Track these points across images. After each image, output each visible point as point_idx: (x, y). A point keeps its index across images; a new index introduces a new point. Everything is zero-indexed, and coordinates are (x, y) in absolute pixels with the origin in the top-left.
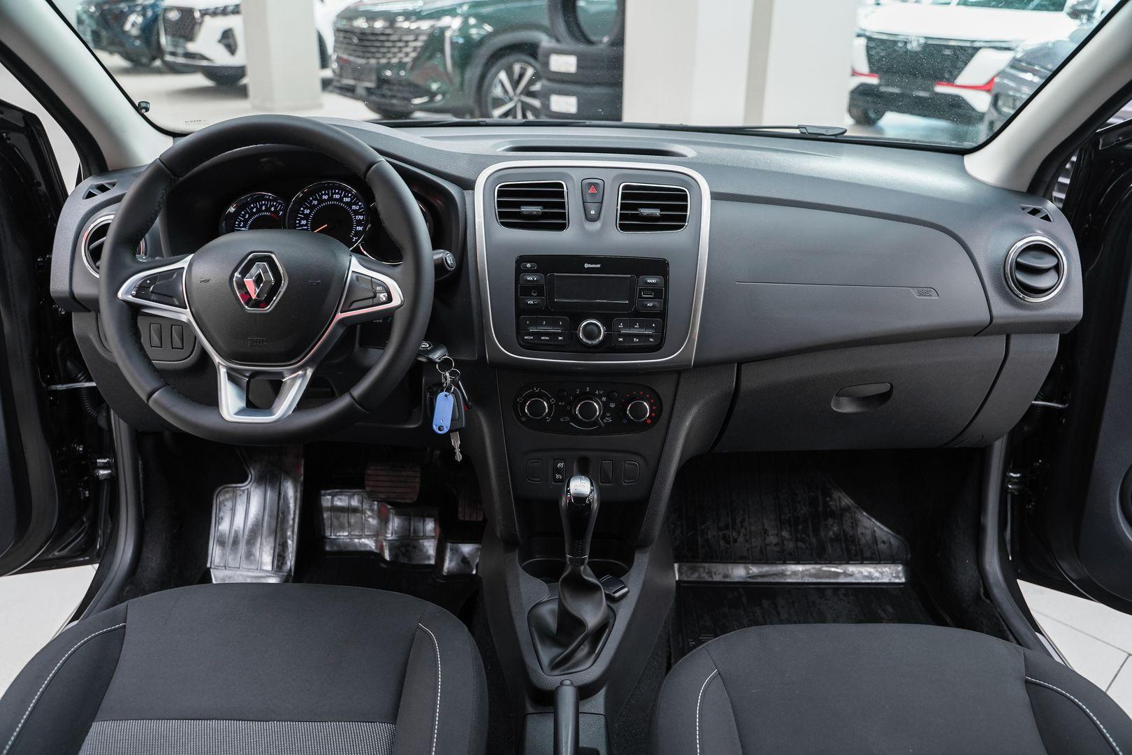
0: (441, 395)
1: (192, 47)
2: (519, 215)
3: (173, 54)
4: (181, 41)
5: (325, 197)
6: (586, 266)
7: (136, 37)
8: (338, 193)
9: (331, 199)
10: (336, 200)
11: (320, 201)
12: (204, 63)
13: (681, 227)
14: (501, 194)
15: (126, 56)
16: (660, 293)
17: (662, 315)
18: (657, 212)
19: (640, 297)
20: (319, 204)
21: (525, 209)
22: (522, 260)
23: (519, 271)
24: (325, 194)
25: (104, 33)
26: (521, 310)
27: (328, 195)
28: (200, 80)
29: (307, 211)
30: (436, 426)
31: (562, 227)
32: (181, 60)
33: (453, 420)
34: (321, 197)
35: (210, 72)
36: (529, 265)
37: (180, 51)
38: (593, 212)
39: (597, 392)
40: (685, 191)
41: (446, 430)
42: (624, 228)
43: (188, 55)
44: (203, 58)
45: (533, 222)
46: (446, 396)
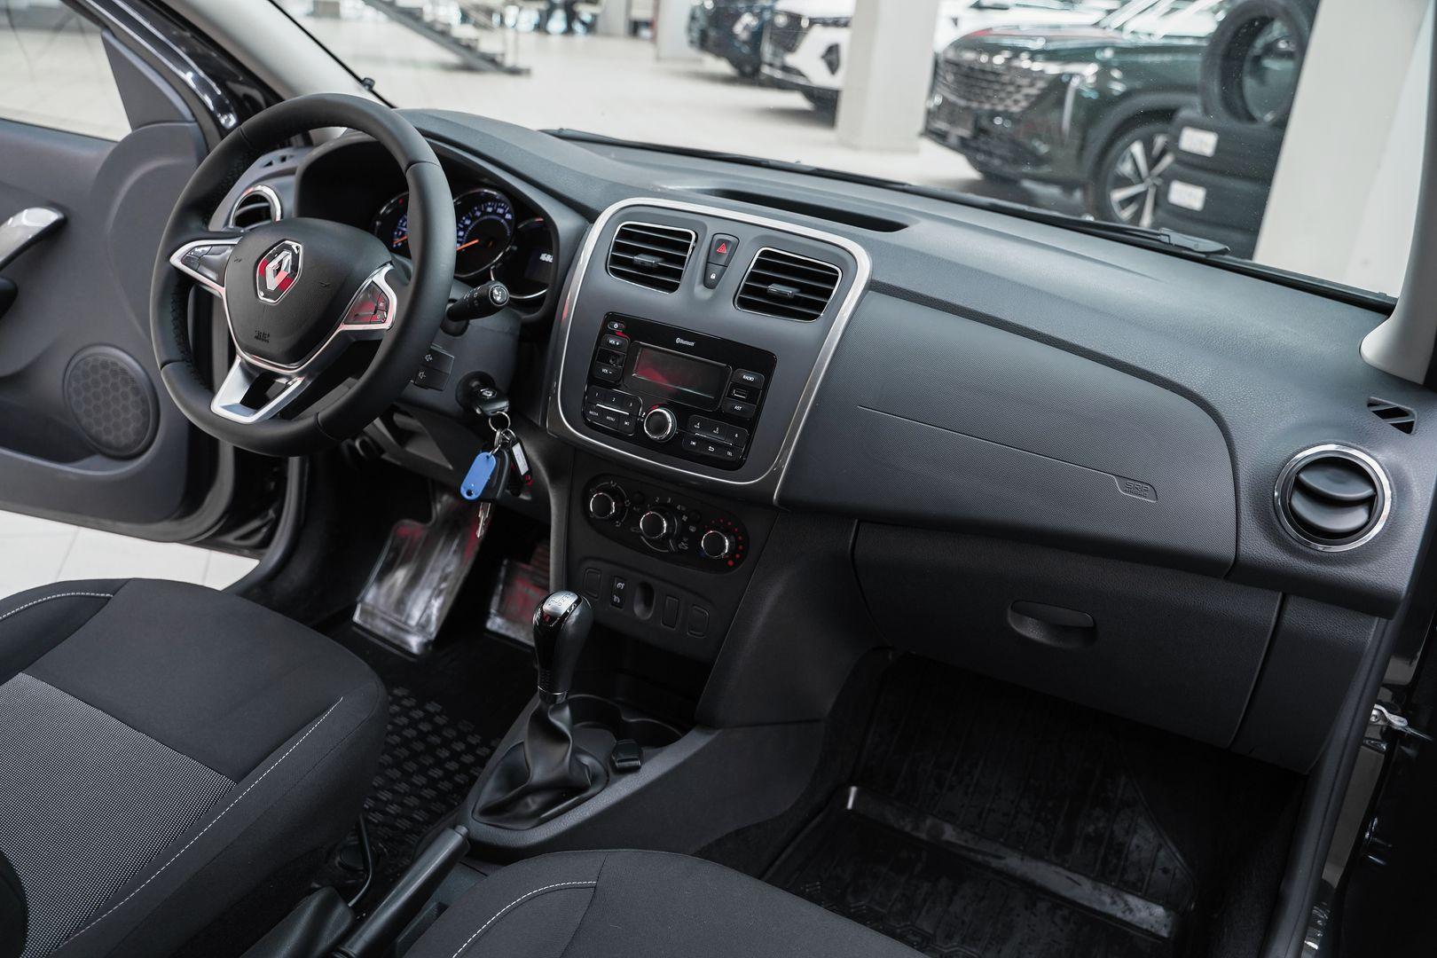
0: (482, 455)
1: (791, 60)
2: (630, 263)
3: (771, 65)
4: (781, 51)
5: (490, 210)
6: (678, 340)
7: (745, 43)
8: (502, 208)
9: (494, 212)
10: (499, 214)
11: (484, 213)
12: (801, 81)
13: (816, 317)
14: (623, 234)
15: (735, 62)
16: (756, 395)
17: (749, 423)
18: (789, 291)
19: (730, 395)
20: (482, 215)
21: (638, 258)
22: (612, 317)
23: (605, 331)
24: (490, 206)
25: (713, 33)
26: (594, 379)
27: (493, 207)
28: (797, 101)
29: (468, 222)
30: (465, 488)
31: (672, 288)
32: (778, 74)
33: (486, 487)
34: (485, 208)
35: (810, 92)
36: (616, 326)
37: (778, 62)
38: (713, 277)
39: (679, 507)
40: (837, 272)
41: (474, 497)
42: (744, 304)
43: (786, 69)
44: (800, 74)
45: (645, 276)
46: (488, 457)
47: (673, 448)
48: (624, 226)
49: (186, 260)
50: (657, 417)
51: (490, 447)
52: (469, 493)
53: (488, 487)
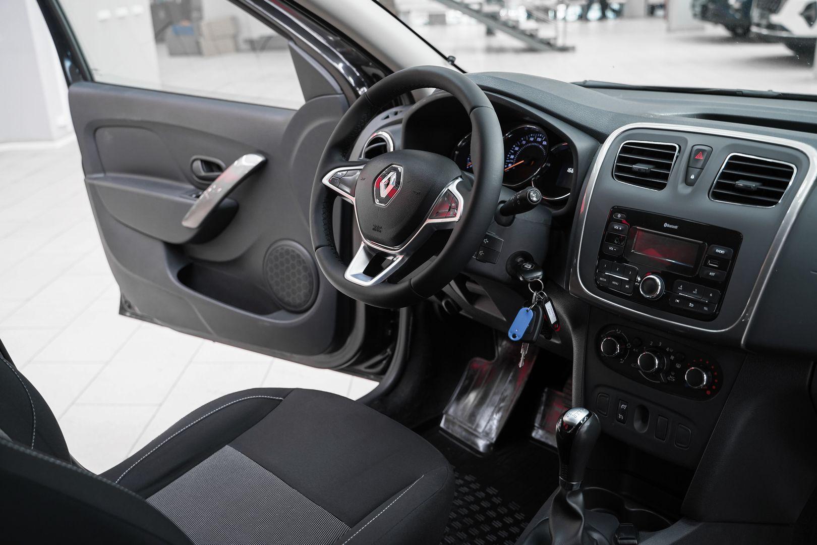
0: (524, 309)
1: (775, 19)
2: (630, 171)
3: (758, 25)
4: (766, 12)
5: (532, 139)
6: (666, 225)
7: (737, 10)
8: (540, 137)
9: (535, 141)
10: (538, 142)
11: (528, 142)
12: (784, 34)
13: (775, 203)
14: (625, 150)
15: (728, 27)
16: (726, 264)
17: (721, 285)
18: (753, 185)
19: (706, 265)
20: (526, 144)
21: (636, 167)
22: (616, 210)
23: (611, 220)
24: (532, 137)
25: (711, 6)
26: (603, 255)
27: (534, 137)
28: (781, 50)
29: (517, 149)
30: (511, 332)
31: (661, 187)
32: (765, 32)
33: (526, 332)
34: (529, 138)
35: (794, 43)
36: (619, 216)
37: (764, 22)
38: (692, 177)
39: (668, 349)
40: (792, 168)
41: (517, 339)
42: (716, 196)
43: (771, 27)
44: (783, 29)
45: (641, 179)
46: (527, 311)
47: (662, 304)
48: (625, 144)
49: (332, 181)
50: (649, 282)
51: (528, 304)
52: (514, 336)
53: (527, 332)
